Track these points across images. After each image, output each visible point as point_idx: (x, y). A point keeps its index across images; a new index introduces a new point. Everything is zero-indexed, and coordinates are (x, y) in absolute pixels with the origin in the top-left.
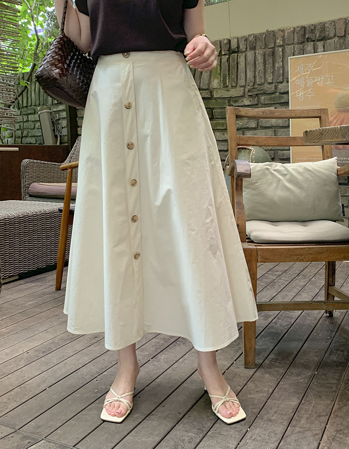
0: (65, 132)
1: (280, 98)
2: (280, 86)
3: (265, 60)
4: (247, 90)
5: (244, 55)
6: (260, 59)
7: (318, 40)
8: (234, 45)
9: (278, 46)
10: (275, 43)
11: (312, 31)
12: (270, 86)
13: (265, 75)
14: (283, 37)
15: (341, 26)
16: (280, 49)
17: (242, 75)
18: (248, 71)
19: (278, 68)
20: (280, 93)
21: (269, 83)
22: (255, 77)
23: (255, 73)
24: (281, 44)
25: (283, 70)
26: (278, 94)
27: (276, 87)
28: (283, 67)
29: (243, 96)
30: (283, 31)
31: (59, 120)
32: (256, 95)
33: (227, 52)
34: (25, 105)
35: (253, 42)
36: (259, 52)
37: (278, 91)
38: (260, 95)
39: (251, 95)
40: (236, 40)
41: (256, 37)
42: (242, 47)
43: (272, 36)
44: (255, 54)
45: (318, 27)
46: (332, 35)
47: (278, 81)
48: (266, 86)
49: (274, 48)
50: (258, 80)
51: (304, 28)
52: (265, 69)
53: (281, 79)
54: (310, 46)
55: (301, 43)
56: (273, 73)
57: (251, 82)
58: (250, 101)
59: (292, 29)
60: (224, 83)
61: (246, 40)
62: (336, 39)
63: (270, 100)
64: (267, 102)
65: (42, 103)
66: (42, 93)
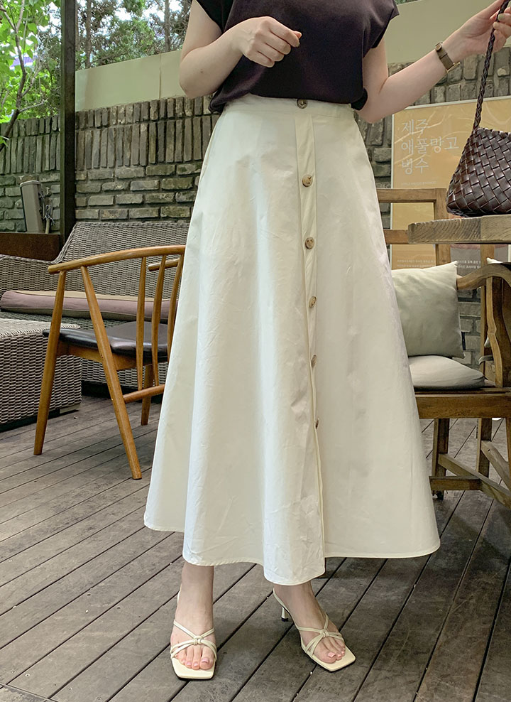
0: (57, 215)
2: (377, 151)
20: (379, 162)
25: (384, 128)
31: (49, 196)
56: (367, 131)
65: (26, 171)
66: (26, 155)
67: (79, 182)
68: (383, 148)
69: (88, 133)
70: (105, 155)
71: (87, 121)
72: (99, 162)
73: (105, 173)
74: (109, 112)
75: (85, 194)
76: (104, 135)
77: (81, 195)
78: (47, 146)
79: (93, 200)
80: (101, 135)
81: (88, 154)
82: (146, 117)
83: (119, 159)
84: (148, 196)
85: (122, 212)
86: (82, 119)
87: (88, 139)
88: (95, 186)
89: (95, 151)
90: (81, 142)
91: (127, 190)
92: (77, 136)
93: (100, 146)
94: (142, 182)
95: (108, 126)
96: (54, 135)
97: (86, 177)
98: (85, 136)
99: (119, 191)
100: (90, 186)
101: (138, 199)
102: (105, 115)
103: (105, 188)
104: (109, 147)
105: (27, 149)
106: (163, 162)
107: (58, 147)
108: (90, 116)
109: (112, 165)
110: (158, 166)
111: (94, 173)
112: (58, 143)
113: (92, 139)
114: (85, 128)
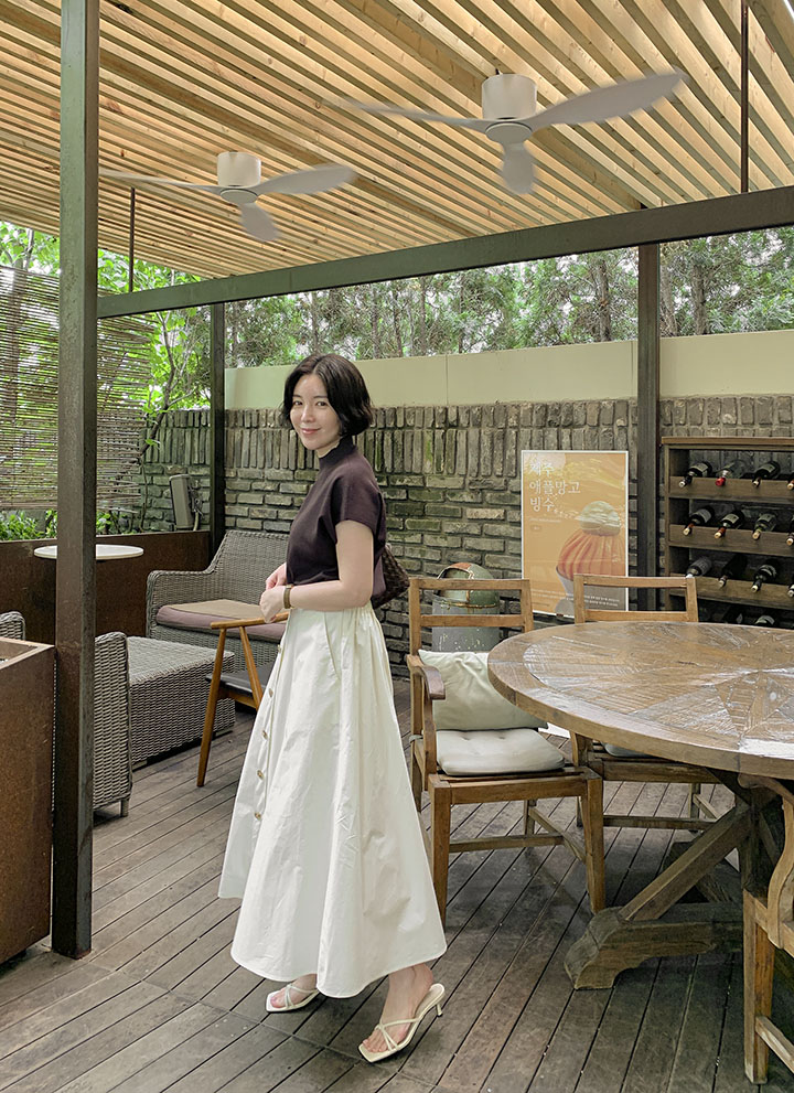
0: (206, 508)
1: (512, 498)
2: (512, 482)
3: (492, 443)
4: (467, 482)
5: (465, 433)
6: (486, 441)
7: (565, 427)
8: (452, 417)
9: (511, 428)
10: (507, 422)
11: (556, 412)
12: (498, 480)
13: (492, 464)
14: (518, 415)
15: (592, 412)
16: (513, 432)
17: (461, 460)
18: (470, 456)
19: (509, 456)
20: (512, 492)
21: (498, 476)
22: (479, 465)
23: (479, 460)
24: (515, 424)
25: (516, 463)
26: (509, 492)
27: (506, 483)
28: (516, 459)
29: (463, 489)
30: (518, 407)
31: (198, 489)
32: (481, 491)
33: (443, 425)
34: (148, 460)
35: (478, 416)
36: (486, 431)
37: (509, 488)
38: (484, 491)
39: (473, 490)
40: (455, 410)
41: (481, 410)
42: (463, 421)
43: (502, 411)
44: (480, 433)
45: (564, 409)
46: (582, 422)
47: (509, 475)
48: (495, 479)
49: (505, 428)
50: (482, 470)
51: (546, 407)
52: (492, 456)
53: (513, 473)
54: (552, 434)
55: (541, 427)
56: (502, 463)
57: (474, 471)
58: (472, 497)
59: (529, 406)
60: (438, 468)
61: (468, 412)
62: (587, 428)
63: (499, 498)
64: (494, 501)
65: (174, 461)
66: (175, 446)
67: (229, 479)
68: (517, 480)
69: (238, 433)
70: (255, 456)
71: (236, 421)
72: (249, 461)
73: (255, 472)
74: (259, 414)
75: (235, 491)
76: (254, 436)
77: (231, 492)
78: (196, 439)
79: (243, 498)
80: (250, 435)
81: (237, 451)
83: (268, 460)
84: (296, 499)
85: (271, 513)
86: (232, 418)
87: (238, 438)
88: (245, 484)
89: (244, 451)
90: (231, 440)
91: (276, 491)
92: (227, 434)
93: (250, 446)
94: (291, 485)
95: (257, 427)
96: (203, 430)
97: (237, 474)
98: (234, 435)
99: (269, 492)
100: (239, 484)
101: (287, 501)
102: (254, 417)
103: (254, 487)
104: (259, 448)
105: (175, 441)
106: (312, 468)
107: (208, 442)
108: (240, 415)
109: (261, 466)
110: (306, 471)
111: (243, 472)
112: (208, 437)
113: (242, 438)
114: (235, 427)
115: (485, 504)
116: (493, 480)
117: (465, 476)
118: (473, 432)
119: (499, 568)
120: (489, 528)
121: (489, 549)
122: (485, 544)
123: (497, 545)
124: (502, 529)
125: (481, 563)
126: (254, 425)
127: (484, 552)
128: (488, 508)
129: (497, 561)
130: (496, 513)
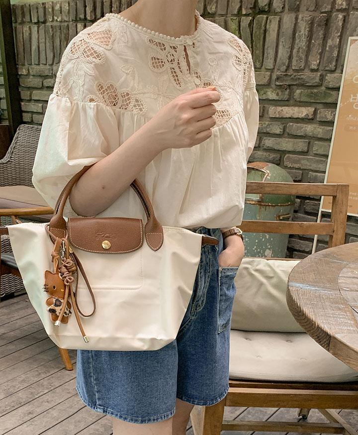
1: (326, 95)
2: (329, 77)
3: (311, 32)
4: (274, 77)
5: (278, 19)
6: (303, 28)
8: (263, 1)
9: (338, 10)
10: (334, 4)
12: (312, 75)
13: (307, 56)
16: (341, 16)
17: (270, 52)
18: (280, 47)
19: (330, 46)
20: (328, 88)
21: (313, 70)
22: (290, 57)
23: (291, 52)
25: (339, 52)
26: (323, 88)
27: (322, 78)
28: (339, 48)
29: (268, 85)
32: (290, 87)
33: (250, 11)
37: (325, 84)
38: (294, 87)
39: (281, 85)
42: (277, 5)
44: (297, 19)
47: (327, 69)
48: (309, 73)
49: (331, 11)
50: (294, 63)
52: (309, 46)
53: (332, 66)
56: (321, 54)
57: (284, 64)
58: (278, 94)
63: (309, 96)
64: (304, 99)
67: (22, 76)
68: (336, 75)
69: (26, 29)
70: (44, 52)
71: (23, 15)
72: (39, 58)
73: (46, 69)
74: (45, 8)
75: (29, 88)
76: (42, 32)
77: (25, 89)
79: (36, 95)
80: (38, 31)
81: (27, 49)
82: (82, 16)
83: (56, 57)
86: (19, 12)
87: (26, 35)
88: (36, 82)
89: (34, 47)
90: (20, 36)
92: (15, 31)
93: (38, 42)
95: (44, 22)
97: (28, 71)
98: (23, 31)
100: (32, 81)
102: (41, 11)
103: (46, 84)
104: (48, 44)
108: (26, 10)
109: (51, 63)
111: (35, 69)
113: (30, 34)
114: (23, 23)
115: (291, 102)
116: (307, 75)
117: (272, 71)
118: (288, 19)
119: (299, 169)
120: (293, 127)
121: (291, 149)
122: (286, 144)
123: (301, 145)
124: (309, 129)
125: (278, 163)
126: (42, 20)
127: (283, 152)
128: (295, 105)
129: (298, 161)
130: (304, 112)
